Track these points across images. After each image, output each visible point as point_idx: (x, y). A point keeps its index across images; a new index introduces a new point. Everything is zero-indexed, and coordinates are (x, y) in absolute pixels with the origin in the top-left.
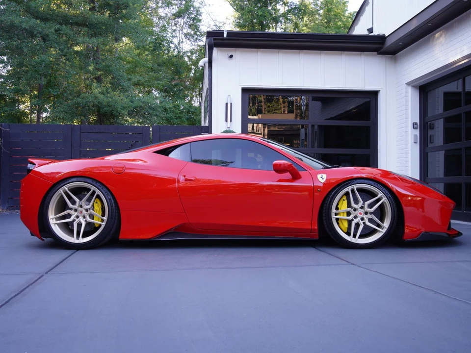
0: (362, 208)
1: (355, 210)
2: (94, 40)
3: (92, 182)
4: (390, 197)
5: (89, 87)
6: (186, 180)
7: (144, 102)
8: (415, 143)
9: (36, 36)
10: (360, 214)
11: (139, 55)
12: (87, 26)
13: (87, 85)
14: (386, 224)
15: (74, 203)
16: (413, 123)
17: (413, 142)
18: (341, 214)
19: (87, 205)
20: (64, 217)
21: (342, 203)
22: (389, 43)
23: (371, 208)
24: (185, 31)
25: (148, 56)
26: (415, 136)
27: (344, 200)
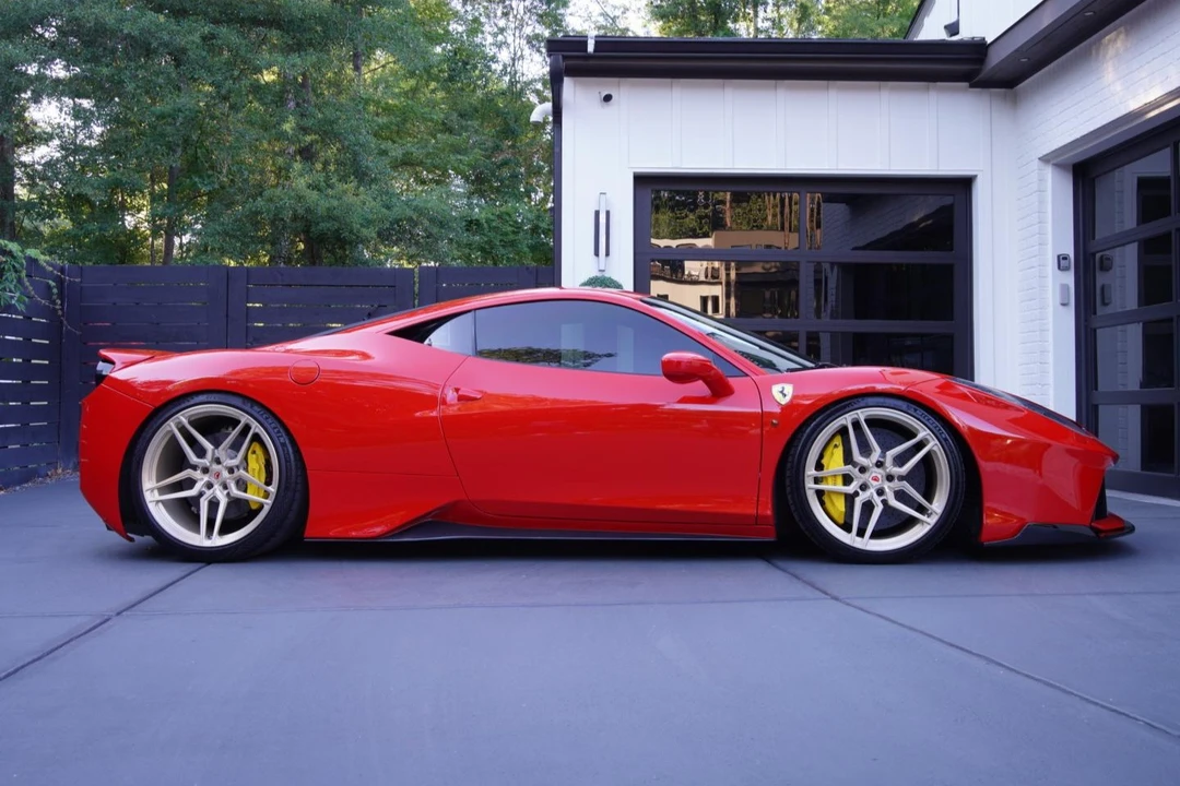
0: (879, 464)
1: (863, 470)
2: (295, 59)
3: (244, 403)
4: (946, 440)
5: (282, 173)
6: (461, 398)
7: (416, 209)
8: (1063, 305)
9: (156, 52)
10: (876, 479)
11: (415, 90)
12: (279, 26)
13: (280, 169)
14: (938, 505)
15: (201, 453)
16: (1059, 257)
17: (1058, 301)
18: (830, 480)
19: (232, 458)
20: (179, 486)
21: (832, 454)
22: (995, 58)
23: (901, 465)
24: (528, 30)
25: (434, 93)
26: (1064, 288)
27: (836, 446)
